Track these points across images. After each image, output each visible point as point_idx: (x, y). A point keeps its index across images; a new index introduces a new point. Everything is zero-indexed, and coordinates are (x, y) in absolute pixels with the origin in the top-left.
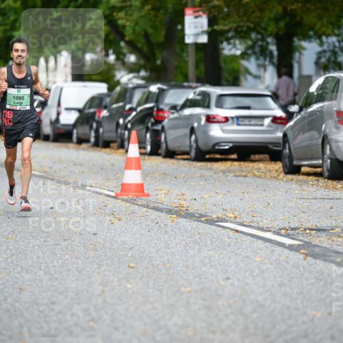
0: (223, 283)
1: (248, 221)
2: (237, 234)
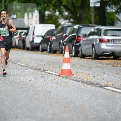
1: (118, 86)
2: (113, 92)
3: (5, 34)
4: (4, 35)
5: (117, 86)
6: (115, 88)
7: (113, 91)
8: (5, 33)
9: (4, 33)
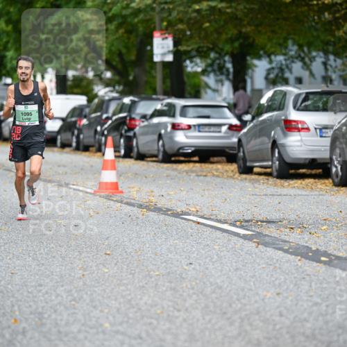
0: (186, 267)
1: (208, 214)
2: (199, 226)
3: (29, 119)
4: (27, 124)
5: (205, 213)
6: (202, 217)
7: (198, 223)
8: (29, 117)
9: (26, 117)
